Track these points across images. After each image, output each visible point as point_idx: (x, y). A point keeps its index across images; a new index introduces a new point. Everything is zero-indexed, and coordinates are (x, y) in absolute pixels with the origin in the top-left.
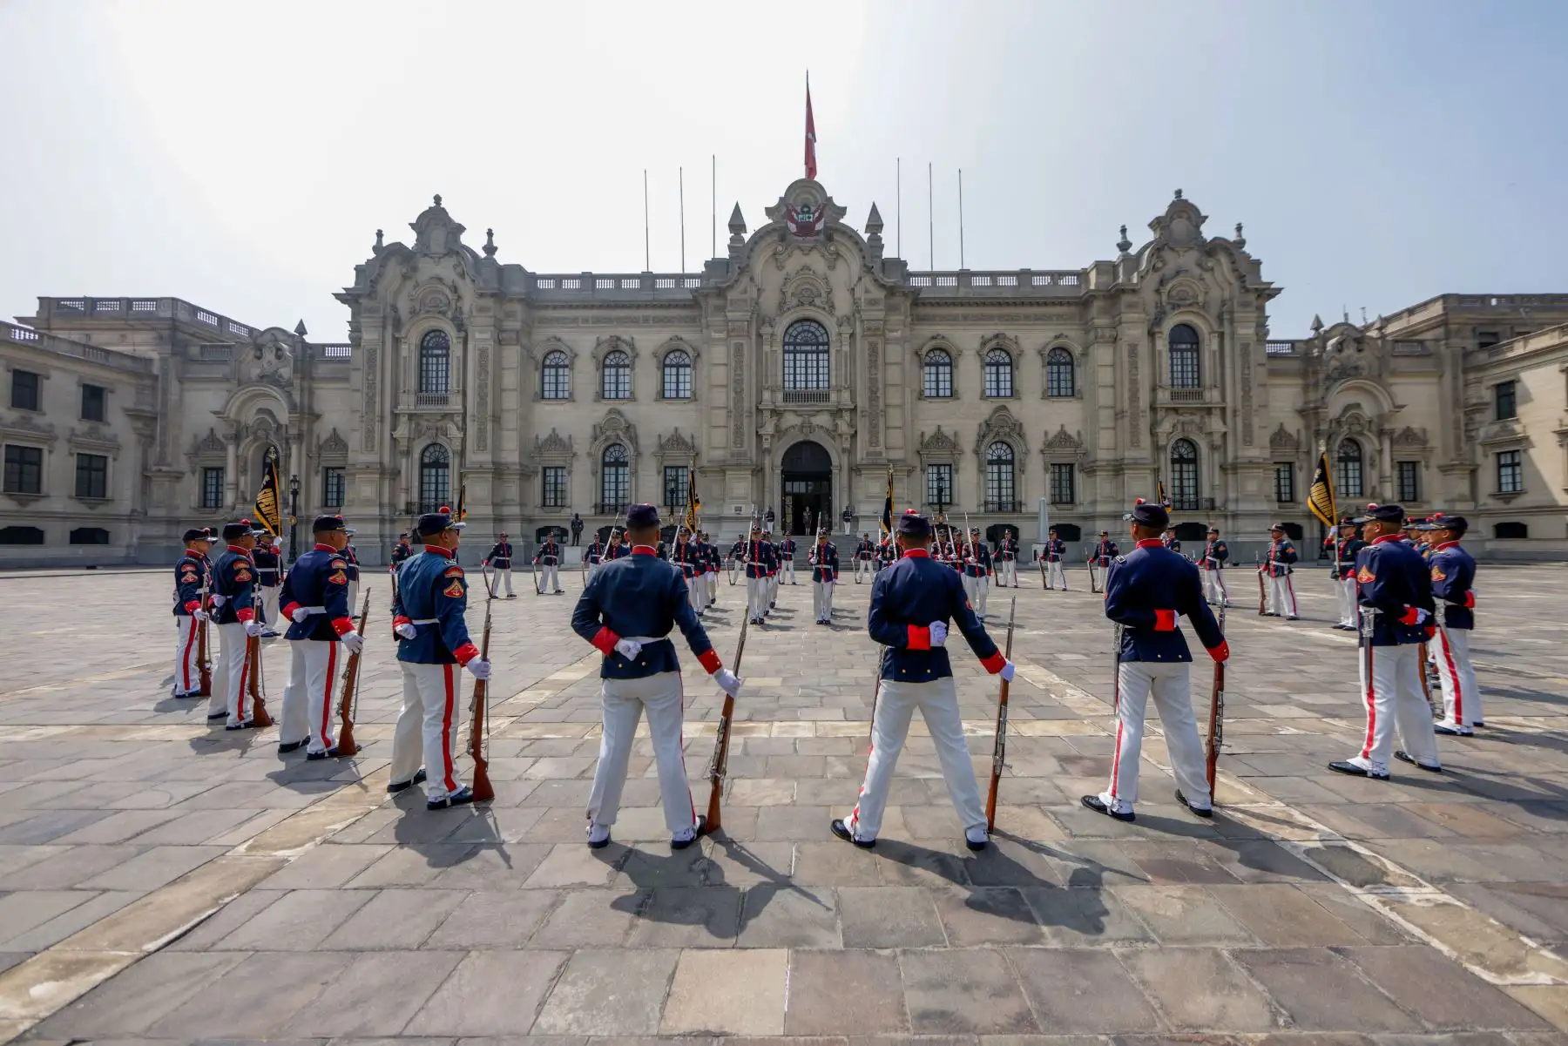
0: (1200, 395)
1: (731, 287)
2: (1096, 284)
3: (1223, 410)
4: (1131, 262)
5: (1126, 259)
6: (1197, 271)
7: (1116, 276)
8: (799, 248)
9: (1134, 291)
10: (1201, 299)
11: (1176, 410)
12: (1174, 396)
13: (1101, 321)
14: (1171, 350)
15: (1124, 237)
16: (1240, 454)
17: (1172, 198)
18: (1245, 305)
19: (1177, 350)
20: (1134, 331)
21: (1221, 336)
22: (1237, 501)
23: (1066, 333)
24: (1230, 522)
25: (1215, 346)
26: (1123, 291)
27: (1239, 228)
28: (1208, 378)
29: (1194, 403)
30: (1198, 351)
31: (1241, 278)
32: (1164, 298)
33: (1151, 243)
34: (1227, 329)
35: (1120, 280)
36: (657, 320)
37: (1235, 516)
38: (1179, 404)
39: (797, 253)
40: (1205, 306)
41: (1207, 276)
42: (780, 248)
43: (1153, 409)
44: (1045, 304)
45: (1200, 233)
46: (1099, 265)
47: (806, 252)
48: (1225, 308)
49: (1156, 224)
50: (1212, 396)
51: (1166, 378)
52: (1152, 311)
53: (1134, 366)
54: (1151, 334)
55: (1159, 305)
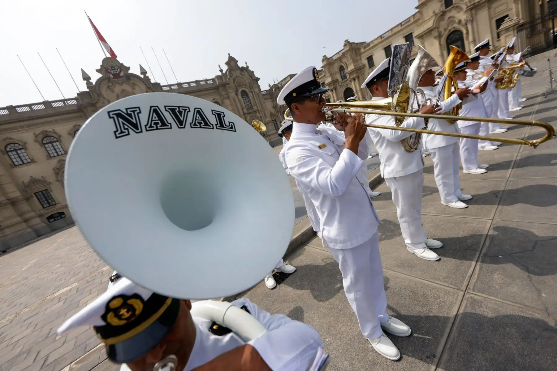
0: (252, 108)
1: (97, 102)
2: (218, 83)
3: (259, 111)
5: (223, 74)
6: (240, 76)
7: (223, 80)
8: (118, 83)
9: (229, 84)
10: (244, 83)
11: (249, 113)
12: (247, 110)
13: (223, 93)
14: (243, 98)
15: (220, 68)
16: (266, 121)
17: (228, 56)
18: (254, 83)
19: (244, 98)
20: (233, 95)
21: (252, 92)
22: (268, 132)
23: (215, 98)
24: (269, 137)
25: (251, 95)
26: (226, 84)
27: (246, 63)
28: (253, 105)
29: (252, 111)
30: (248, 97)
31: (251, 77)
32: (236, 84)
33: (227, 70)
34: (253, 91)
35: (224, 80)
37: (269, 135)
38: (249, 111)
39: (117, 85)
40: (246, 85)
41: (243, 77)
42: (110, 85)
43: (244, 114)
44: (207, 90)
45: (238, 65)
46: (217, 77)
47: (121, 84)
48: (250, 85)
49: (227, 63)
50: (255, 108)
51: (244, 106)
52: (234, 88)
53: (236, 104)
54: (237, 95)
55: (236, 86)
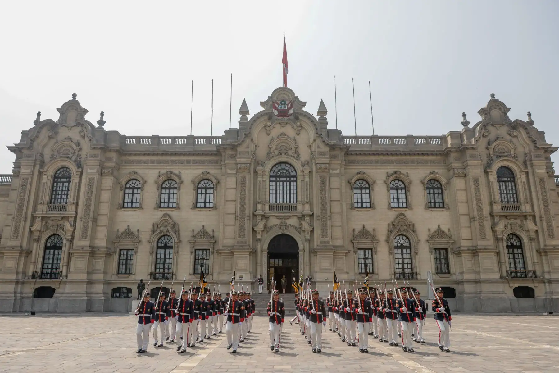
0: (518, 208)
1: (240, 145)
2: (451, 145)
3: (534, 216)
4: (471, 132)
5: (467, 130)
6: (508, 137)
7: (462, 140)
8: (280, 123)
9: (473, 148)
10: (512, 152)
11: (506, 217)
12: (503, 208)
13: (455, 165)
14: (499, 181)
15: (465, 118)
16: (547, 243)
17: (490, 98)
18: (538, 156)
19: (502, 182)
20: (476, 171)
21: (527, 173)
22: (549, 272)
23: (436, 171)
24: (547, 285)
25: (524, 179)
26: (467, 148)
27: (529, 114)
28: (522, 198)
29: (516, 213)
30: (514, 182)
31: (534, 142)
32: (491, 152)
33: (481, 122)
34: (530, 170)
35: (465, 142)
36: (196, 162)
37: (550, 282)
38: (508, 213)
39: (278, 126)
40: (515, 157)
41: (514, 140)
42: (268, 124)
43: (492, 215)
44: (423, 154)
45: (508, 117)
46: (452, 133)
47: (283, 125)
48: (527, 158)
49: (482, 112)
50: (526, 208)
51: (498, 198)
52: (485, 159)
53: (478, 191)
54: (486, 172)
55: (489, 156)
